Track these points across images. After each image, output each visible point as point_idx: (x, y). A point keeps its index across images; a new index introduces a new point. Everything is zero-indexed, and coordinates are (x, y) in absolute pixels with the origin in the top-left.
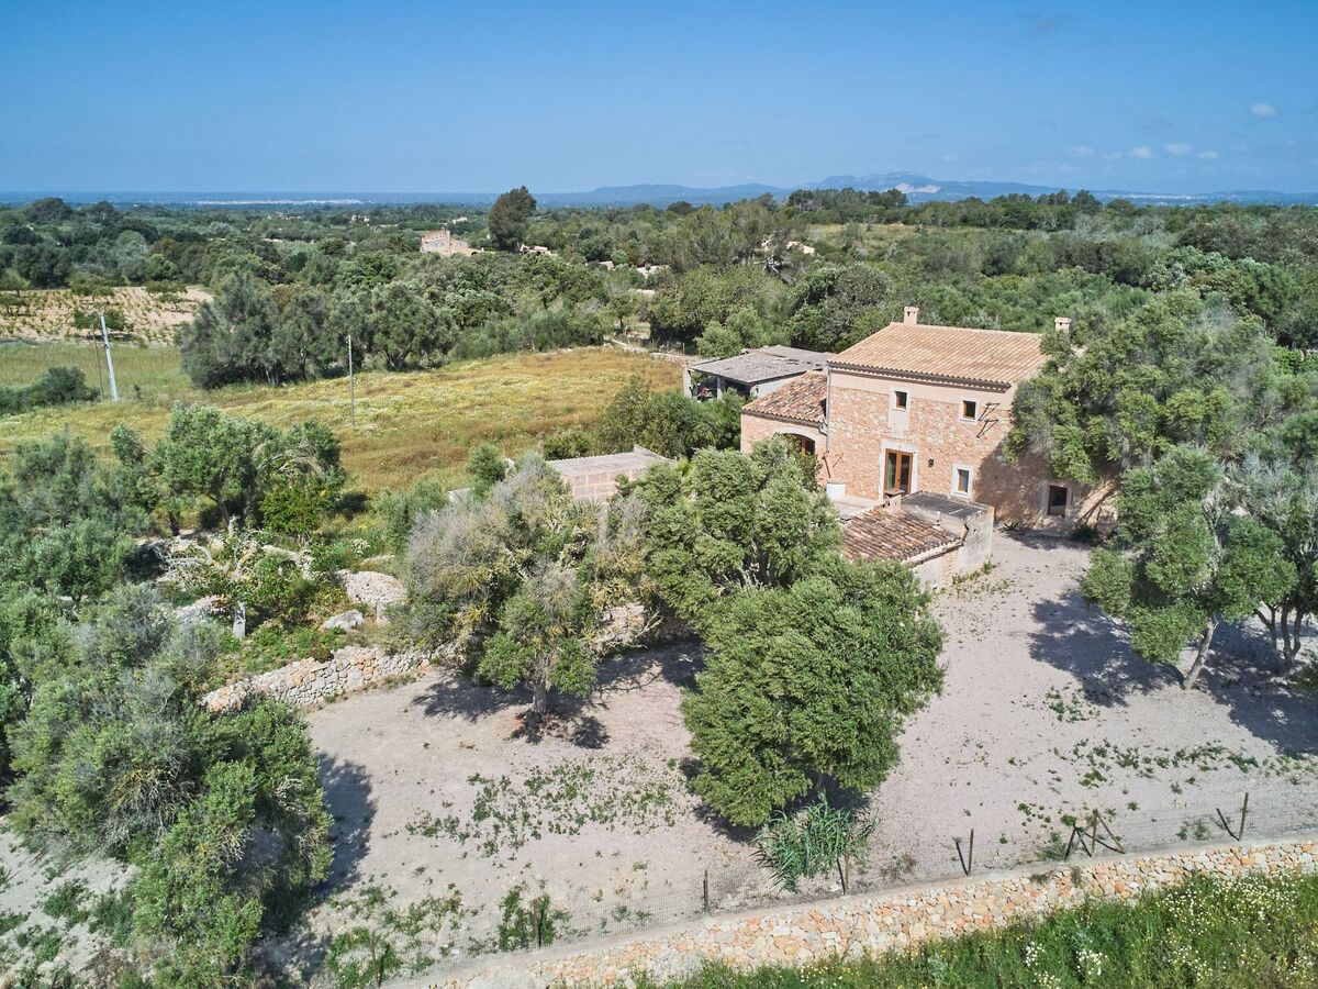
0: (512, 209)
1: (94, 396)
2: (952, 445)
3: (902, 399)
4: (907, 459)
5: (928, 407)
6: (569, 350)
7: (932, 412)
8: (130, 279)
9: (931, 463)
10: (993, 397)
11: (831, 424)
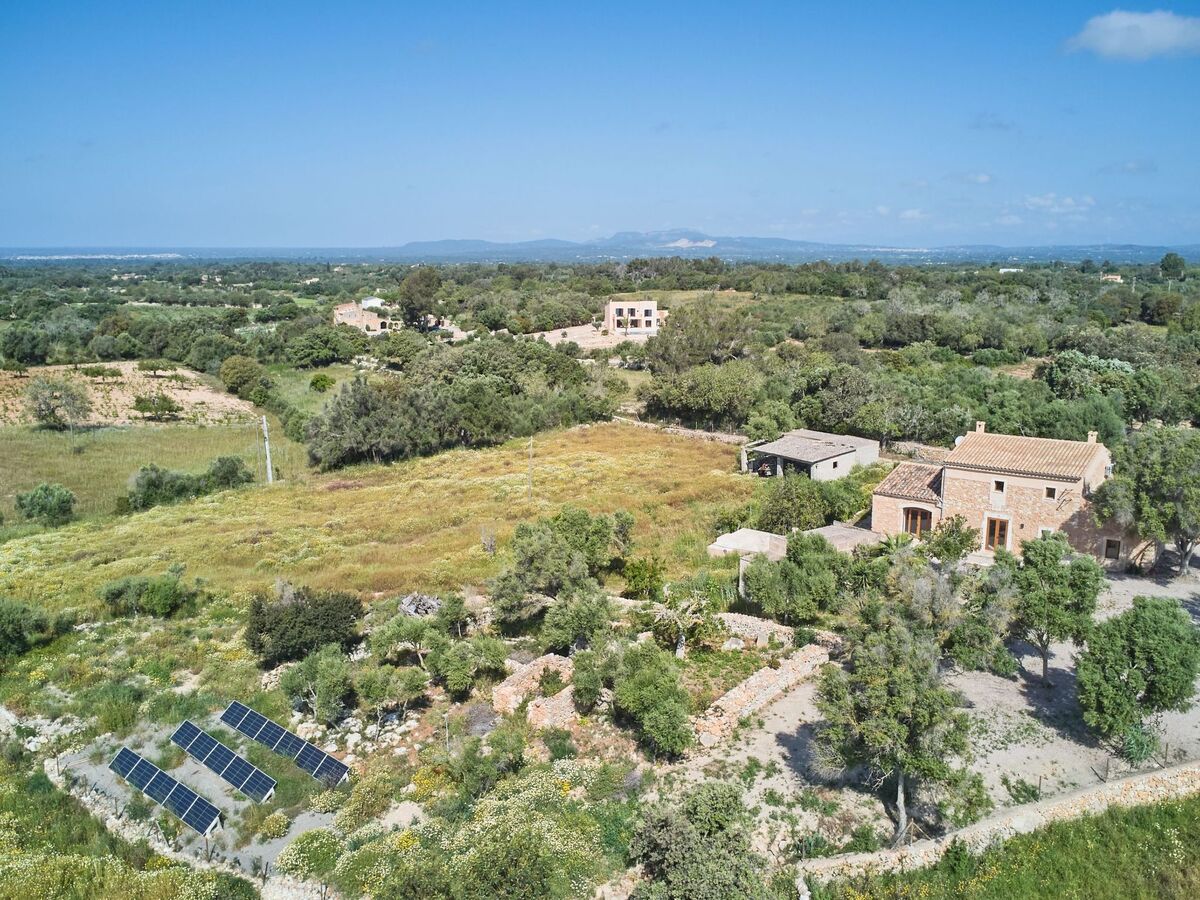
0: (422, 286)
1: (249, 479)
2: (1038, 515)
3: (1000, 486)
4: (1003, 526)
5: (1021, 491)
6: (588, 426)
7: (1023, 494)
8: (100, 355)
9: (1022, 526)
10: (1069, 486)
11: (944, 501)
